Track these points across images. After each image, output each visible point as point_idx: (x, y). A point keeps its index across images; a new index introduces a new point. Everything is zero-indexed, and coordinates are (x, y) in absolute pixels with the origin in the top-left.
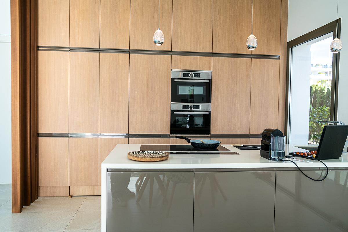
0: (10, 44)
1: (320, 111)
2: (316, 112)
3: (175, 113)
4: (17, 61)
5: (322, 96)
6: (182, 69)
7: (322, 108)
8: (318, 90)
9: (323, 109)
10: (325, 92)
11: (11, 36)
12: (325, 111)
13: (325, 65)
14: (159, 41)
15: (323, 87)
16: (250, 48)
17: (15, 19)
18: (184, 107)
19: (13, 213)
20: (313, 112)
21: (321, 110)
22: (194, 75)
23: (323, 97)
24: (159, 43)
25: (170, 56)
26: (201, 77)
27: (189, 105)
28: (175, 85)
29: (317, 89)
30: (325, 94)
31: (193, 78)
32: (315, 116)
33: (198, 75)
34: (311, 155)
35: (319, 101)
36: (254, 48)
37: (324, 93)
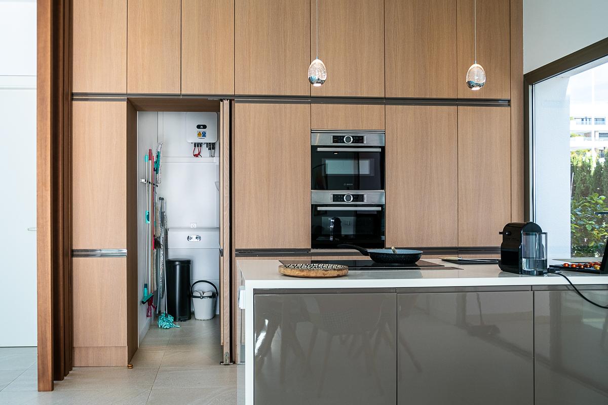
0: (35, 91)
1: (587, 204)
2: (580, 206)
3: (319, 209)
4: (46, 119)
5: (586, 179)
6: (330, 128)
7: (592, 199)
8: (577, 167)
9: (594, 200)
10: (593, 170)
11: (37, 76)
12: (597, 203)
13: (583, 120)
14: (319, 79)
15: (588, 161)
16: (474, 86)
17: (45, 48)
18: (337, 198)
19: (39, 391)
20: (575, 205)
21: (589, 202)
22: (352, 140)
23: (588, 179)
24: (319, 81)
25: (308, 106)
26: (365, 143)
27: (345, 195)
28: (318, 157)
29: (575, 164)
30: (592, 173)
31: (350, 144)
32: (578, 213)
33: (359, 139)
34: (590, 267)
35: (580, 187)
36: (480, 86)
37: (589, 172)
